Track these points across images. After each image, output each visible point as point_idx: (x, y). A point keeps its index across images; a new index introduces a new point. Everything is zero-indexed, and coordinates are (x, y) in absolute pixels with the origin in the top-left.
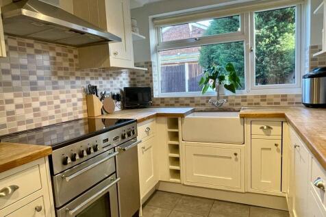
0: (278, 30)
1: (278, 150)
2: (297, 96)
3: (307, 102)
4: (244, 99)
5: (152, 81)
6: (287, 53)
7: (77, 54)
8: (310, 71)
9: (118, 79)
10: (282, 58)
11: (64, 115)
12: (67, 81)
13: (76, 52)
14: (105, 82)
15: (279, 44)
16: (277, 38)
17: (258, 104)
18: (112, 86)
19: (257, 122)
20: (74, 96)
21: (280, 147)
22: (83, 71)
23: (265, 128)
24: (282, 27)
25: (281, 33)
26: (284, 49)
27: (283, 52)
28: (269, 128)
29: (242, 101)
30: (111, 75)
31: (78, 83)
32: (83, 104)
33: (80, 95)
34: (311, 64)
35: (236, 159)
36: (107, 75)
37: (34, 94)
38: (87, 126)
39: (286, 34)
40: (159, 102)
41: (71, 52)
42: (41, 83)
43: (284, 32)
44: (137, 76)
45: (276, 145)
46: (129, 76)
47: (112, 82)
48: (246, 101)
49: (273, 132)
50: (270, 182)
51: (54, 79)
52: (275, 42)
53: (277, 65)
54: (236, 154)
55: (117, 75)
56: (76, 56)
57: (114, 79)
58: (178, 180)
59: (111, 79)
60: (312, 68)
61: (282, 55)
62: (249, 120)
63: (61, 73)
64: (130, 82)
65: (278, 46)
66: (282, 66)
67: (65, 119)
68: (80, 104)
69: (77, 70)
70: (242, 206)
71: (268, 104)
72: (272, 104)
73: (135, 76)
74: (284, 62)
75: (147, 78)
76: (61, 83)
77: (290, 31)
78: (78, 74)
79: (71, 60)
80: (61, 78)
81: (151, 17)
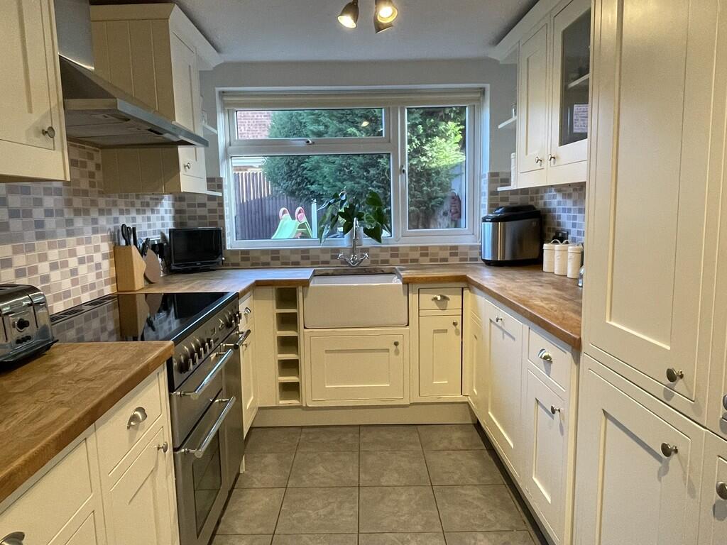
0: (424, 130)
1: (457, 331)
2: (472, 248)
3: (488, 257)
4: (395, 252)
5: (222, 217)
6: (438, 173)
7: (100, 162)
8: (490, 212)
9: (158, 212)
10: (428, 181)
11: (84, 289)
12: (87, 217)
13: (98, 157)
14: (139, 218)
15: (425, 155)
16: (422, 144)
17: (416, 260)
18: (149, 226)
19: (428, 290)
20: (97, 249)
21: (459, 327)
22: (109, 197)
23: (439, 298)
24: (431, 127)
25: (429, 135)
26: (433, 165)
27: (431, 169)
28: (444, 298)
29: (392, 256)
30: (148, 205)
31: (103, 221)
32: (111, 266)
33: (106, 247)
34: (490, 200)
35: (397, 352)
36: (143, 205)
37: (42, 245)
38: (117, 310)
39: (437, 139)
40: (238, 259)
41: (91, 157)
42: (50, 223)
43: (433, 136)
44: (189, 205)
45: (455, 324)
46: (173, 205)
47: (149, 219)
48: (397, 256)
49: (450, 304)
50: (446, 382)
51: (68, 214)
52: (418, 152)
53: (421, 192)
54: (396, 344)
55: (156, 205)
56: (98, 166)
57: (153, 211)
58: (295, 402)
59: (149, 214)
60: (492, 206)
61: (429, 175)
62: (416, 287)
63: (78, 202)
64: (174, 218)
65: (423, 159)
66: (428, 194)
67: (86, 298)
68: (106, 265)
69: (101, 194)
70: (405, 428)
71: (431, 260)
72: (436, 260)
73: (184, 206)
74: (431, 187)
75: (211, 211)
76: (79, 222)
77: (442, 135)
78: (102, 202)
79: (92, 175)
80: (77, 212)
81: (218, 89)
